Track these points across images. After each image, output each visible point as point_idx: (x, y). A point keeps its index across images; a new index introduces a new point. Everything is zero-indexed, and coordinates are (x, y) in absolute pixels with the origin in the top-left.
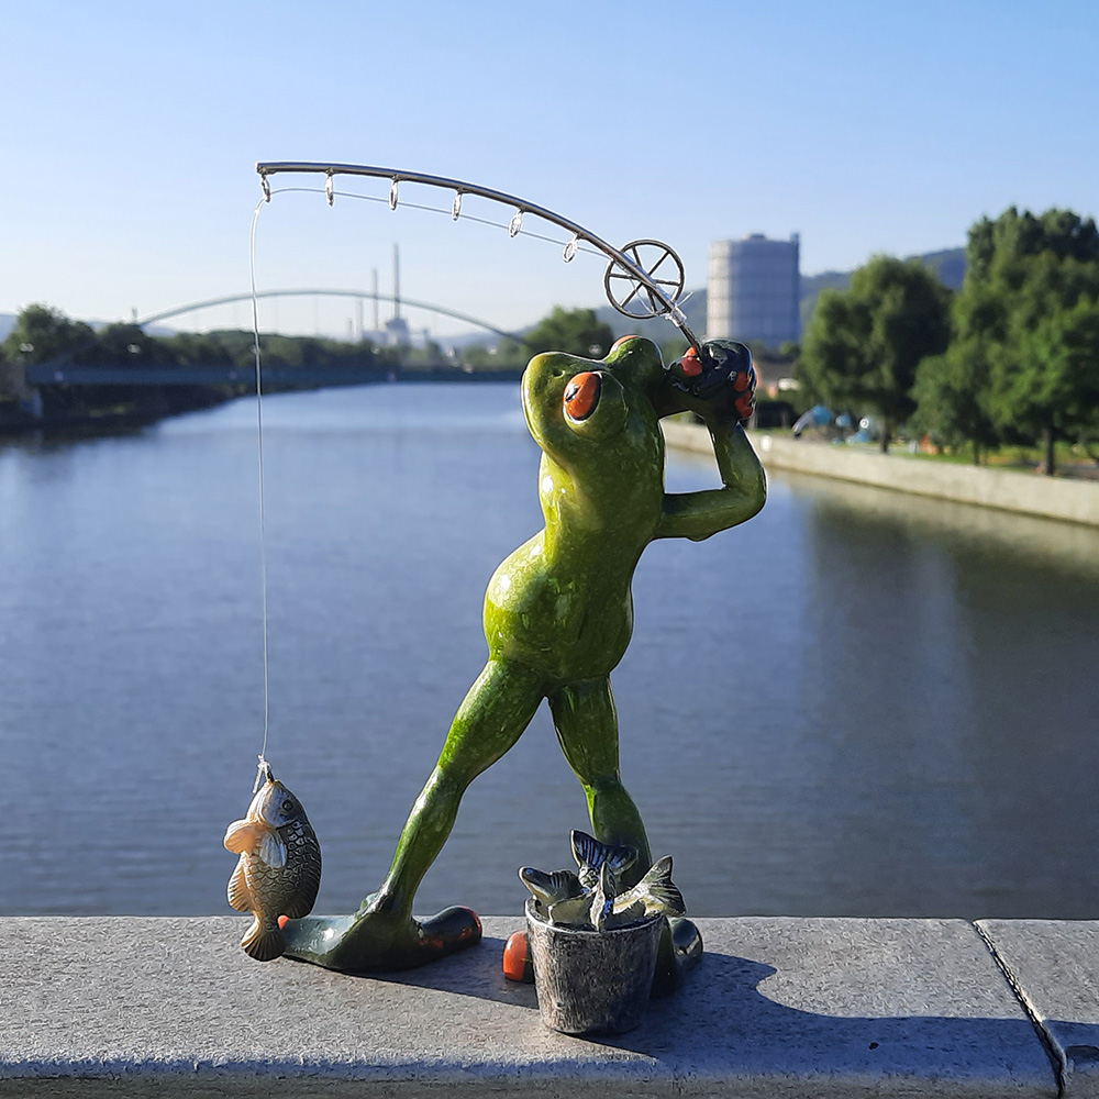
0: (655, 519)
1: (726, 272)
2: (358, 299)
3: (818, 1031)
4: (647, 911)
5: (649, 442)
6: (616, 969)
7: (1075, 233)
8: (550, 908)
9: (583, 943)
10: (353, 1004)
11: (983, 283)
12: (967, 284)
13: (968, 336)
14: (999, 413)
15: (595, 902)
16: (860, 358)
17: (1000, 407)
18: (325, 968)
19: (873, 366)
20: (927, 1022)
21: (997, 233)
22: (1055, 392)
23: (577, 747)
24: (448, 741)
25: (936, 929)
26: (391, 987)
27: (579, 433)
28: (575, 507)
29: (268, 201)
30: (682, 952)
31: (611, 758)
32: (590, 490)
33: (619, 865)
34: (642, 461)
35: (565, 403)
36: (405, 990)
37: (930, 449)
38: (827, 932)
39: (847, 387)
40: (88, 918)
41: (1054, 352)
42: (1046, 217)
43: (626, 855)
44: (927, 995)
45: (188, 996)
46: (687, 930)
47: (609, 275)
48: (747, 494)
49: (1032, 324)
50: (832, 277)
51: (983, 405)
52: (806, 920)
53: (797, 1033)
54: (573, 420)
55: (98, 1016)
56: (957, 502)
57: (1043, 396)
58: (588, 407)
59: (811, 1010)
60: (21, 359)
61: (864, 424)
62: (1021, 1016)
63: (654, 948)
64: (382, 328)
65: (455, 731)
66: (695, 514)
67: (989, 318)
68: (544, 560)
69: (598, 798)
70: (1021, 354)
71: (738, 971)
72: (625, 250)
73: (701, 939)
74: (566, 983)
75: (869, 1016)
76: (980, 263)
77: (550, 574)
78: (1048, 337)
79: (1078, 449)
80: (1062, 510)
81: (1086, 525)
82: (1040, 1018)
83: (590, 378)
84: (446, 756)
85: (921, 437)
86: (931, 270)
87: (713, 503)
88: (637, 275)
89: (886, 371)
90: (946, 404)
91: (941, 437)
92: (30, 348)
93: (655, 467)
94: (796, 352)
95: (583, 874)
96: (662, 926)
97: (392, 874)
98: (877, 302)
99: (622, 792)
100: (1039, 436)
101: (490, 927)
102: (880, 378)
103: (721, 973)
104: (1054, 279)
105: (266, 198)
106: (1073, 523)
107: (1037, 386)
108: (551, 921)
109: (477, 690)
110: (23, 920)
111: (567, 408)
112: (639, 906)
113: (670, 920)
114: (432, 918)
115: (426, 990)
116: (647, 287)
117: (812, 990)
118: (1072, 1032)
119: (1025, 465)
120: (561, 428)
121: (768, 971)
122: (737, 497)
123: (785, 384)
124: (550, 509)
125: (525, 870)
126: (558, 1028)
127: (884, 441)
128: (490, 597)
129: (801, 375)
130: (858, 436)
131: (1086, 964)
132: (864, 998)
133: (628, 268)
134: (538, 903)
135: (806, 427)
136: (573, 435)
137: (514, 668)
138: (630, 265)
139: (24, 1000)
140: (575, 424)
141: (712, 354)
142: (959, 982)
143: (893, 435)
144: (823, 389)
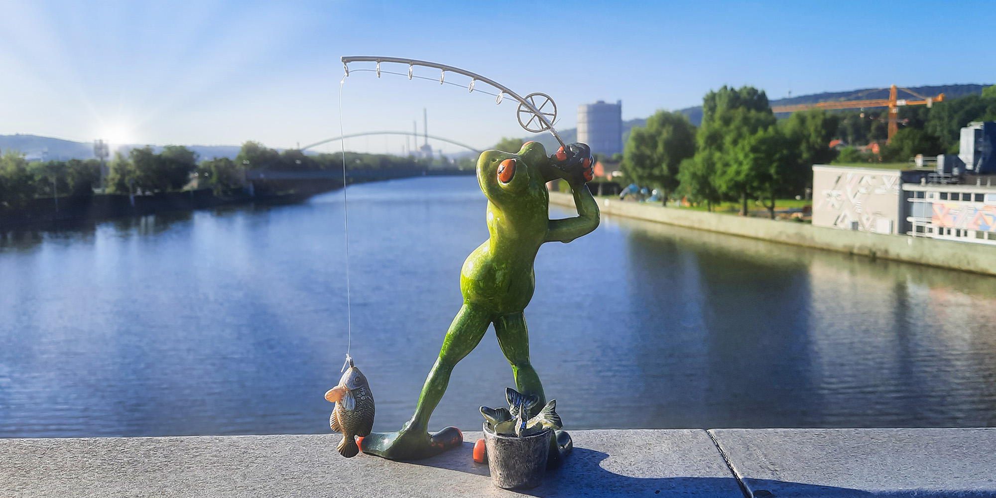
0: (544, 232)
1: (586, 119)
2: (407, 136)
3: (630, 485)
4: (543, 427)
5: (541, 194)
6: (529, 456)
7: (755, 98)
8: (495, 426)
9: (512, 443)
10: (398, 476)
11: (711, 123)
12: (703, 124)
13: (705, 149)
14: (720, 186)
15: (517, 423)
16: (652, 160)
17: (721, 184)
18: (385, 458)
19: (658, 164)
20: (684, 480)
21: (717, 98)
22: (747, 175)
23: (508, 347)
24: (444, 345)
25: (688, 434)
26: (417, 468)
27: (506, 190)
28: (504, 227)
29: (348, 76)
30: (562, 447)
31: (526, 353)
32: (511, 218)
33: (530, 404)
34: (537, 203)
35: (498, 175)
36: (424, 469)
37: (687, 204)
38: (635, 436)
39: (646, 175)
40: (267, 436)
41: (746, 156)
42: (741, 90)
43: (533, 400)
44: (684, 467)
45: (316, 473)
46: (565, 437)
47: (519, 110)
48: (590, 219)
49: (735, 142)
50: (638, 121)
51: (712, 183)
52: (624, 430)
53: (619, 486)
54: (502, 183)
55: (271, 484)
56: (699, 230)
57: (741, 177)
58: (509, 177)
59: (626, 475)
60: (243, 168)
61: (654, 192)
62: (731, 476)
63: (548, 446)
64: (419, 149)
65: (447, 340)
66: (564, 229)
67: (715, 140)
68: (490, 254)
69: (519, 371)
70: (730, 158)
71: (590, 456)
72: (527, 98)
73: (571, 441)
74: (503, 463)
75: (655, 477)
76: (710, 113)
77: (493, 261)
78: (743, 148)
79: (758, 203)
80: (752, 233)
81: (763, 240)
82: (740, 477)
83: (510, 162)
84: (443, 352)
85: (682, 198)
86: (685, 117)
87: (573, 224)
88: (533, 110)
89: (664, 166)
90: (694, 182)
91: (691, 198)
92: (248, 162)
93: (544, 206)
94: (621, 158)
95: (511, 410)
96: (551, 434)
97: (417, 411)
98: (659, 133)
99: (531, 368)
100: (740, 197)
101: (467, 437)
102: (662, 170)
103: (582, 457)
104: (746, 120)
105: (347, 75)
106: (757, 239)
107: (738, 173)
108: (495, 433)
109: (458, 320)
110: (235, 438)
111: (499, 178)
112: (540, 425)
113: (556, 432)
114: (437, 433)
115: (434, 468)
116: (538, 116)
117: (627, 465)
118: (756, 484)
119: (733, 211)
120: (496, 187)
121: (605, 456)
122: (585, 221)
123: (615, 174)
124: (492, 228)
125: (482, 408)
126: (500, 486)
127: (664, 200)
128: (463, 273)
129: (623, 169)
130: (652, 198)
131: (763, 450)
132: (653, 469)
133: (529, 107)
134: (489, 424)
135: (626, 194)
136: (502, 190)
137: (475, 307)
138: (529, 106)
139: (234, 476)
140: (503, 185)
141: (571, 149)
142: (701, 460)
143: (669, 198)
144: (634, 176)
